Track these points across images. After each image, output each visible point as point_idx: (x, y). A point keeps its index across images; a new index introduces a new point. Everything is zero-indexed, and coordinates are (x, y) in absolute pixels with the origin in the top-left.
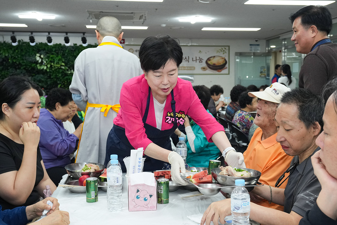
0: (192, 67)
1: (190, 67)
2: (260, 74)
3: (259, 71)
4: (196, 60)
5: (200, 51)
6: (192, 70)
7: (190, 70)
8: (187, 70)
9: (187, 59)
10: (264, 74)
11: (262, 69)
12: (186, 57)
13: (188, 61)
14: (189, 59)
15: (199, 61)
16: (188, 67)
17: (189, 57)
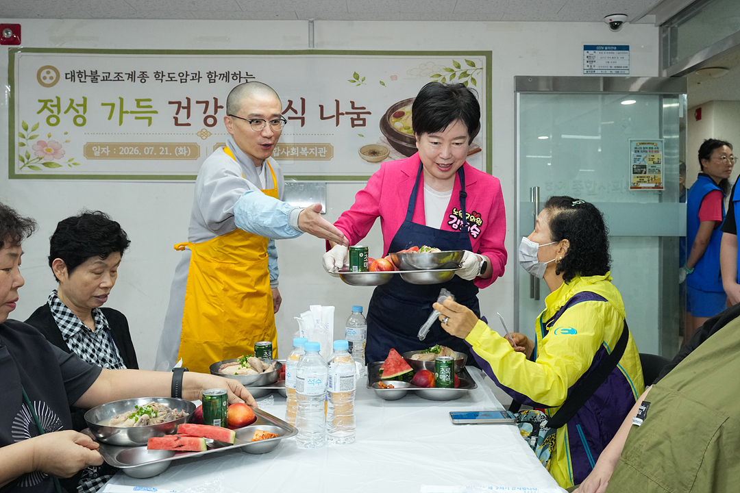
0: (320, 146)
1: (310, 146)
2: (634, 179)
3: (631, 164)
4: (338, 114)
5: (356, 76)
6: (319, 158)
7: (311, 157)
8: (295, 157)
9: (296, 112)
10: (652, 175)
11: (643, 155)
12: (291, 102)
13: (303, 119)
14: (303, 112)
15: (353, 120)
16: (300, 146)
17: (303, 100)
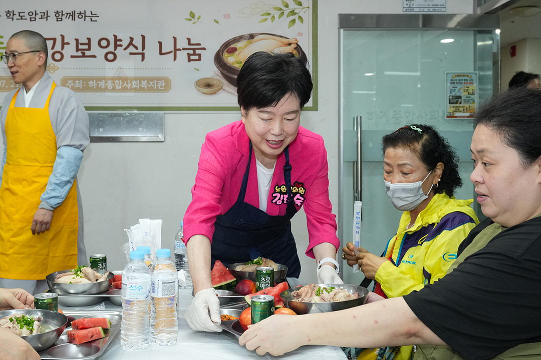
0: (159, 79)
1: (149, 79)
2: (450, 109)
3: (447, 95)
4: (176, 50)
5: (192, 15)
6: (158, 90)
7: (151, 89)
8: (136, 90)
9: (136, 48)
10: (467, 105)
11: (459, 86)
12: (132, 39)
13: (143, 55)
14: (143, 48)
15: (189, 55)
16: (140, 79)
17: (143, 37)
